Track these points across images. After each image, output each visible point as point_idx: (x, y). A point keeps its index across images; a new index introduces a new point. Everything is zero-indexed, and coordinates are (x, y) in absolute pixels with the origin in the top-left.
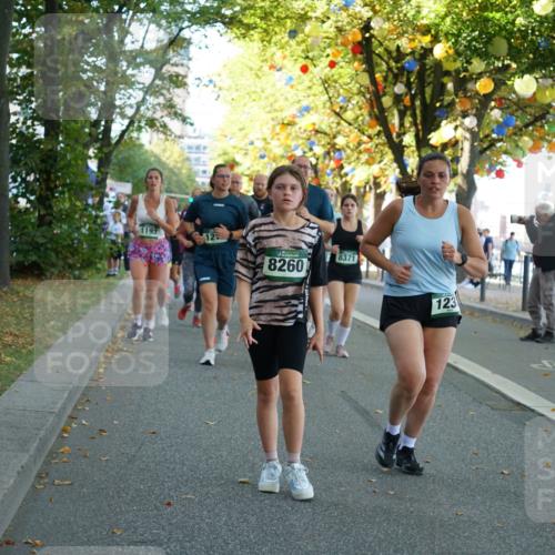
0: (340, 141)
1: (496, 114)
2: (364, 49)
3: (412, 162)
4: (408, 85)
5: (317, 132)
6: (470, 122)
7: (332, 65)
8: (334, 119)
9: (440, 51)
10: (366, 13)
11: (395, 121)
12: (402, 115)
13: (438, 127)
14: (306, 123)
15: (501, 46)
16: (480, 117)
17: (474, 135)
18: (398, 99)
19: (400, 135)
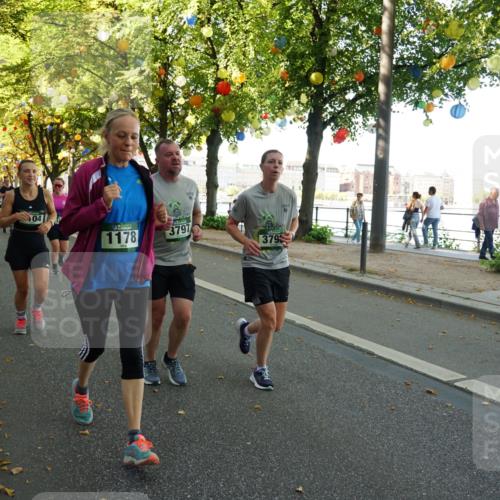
0: (18, 157)
1: (81, 147)
2: (28, 122)
3: (49, 164)
4: (46, 135)
5: (9, 153)
6: (73, 150)
7: (15, 128)
8: (15, 148)
9: (64, 126)
10: (28, 108)
11: (41, 149)
12: (44, 147)
13: (59, 152)
14: (5, 149)
15: (87, 124)
16: (76, 149)
17: (74, 156)
18: (42, 142)
19: (44, 153)
